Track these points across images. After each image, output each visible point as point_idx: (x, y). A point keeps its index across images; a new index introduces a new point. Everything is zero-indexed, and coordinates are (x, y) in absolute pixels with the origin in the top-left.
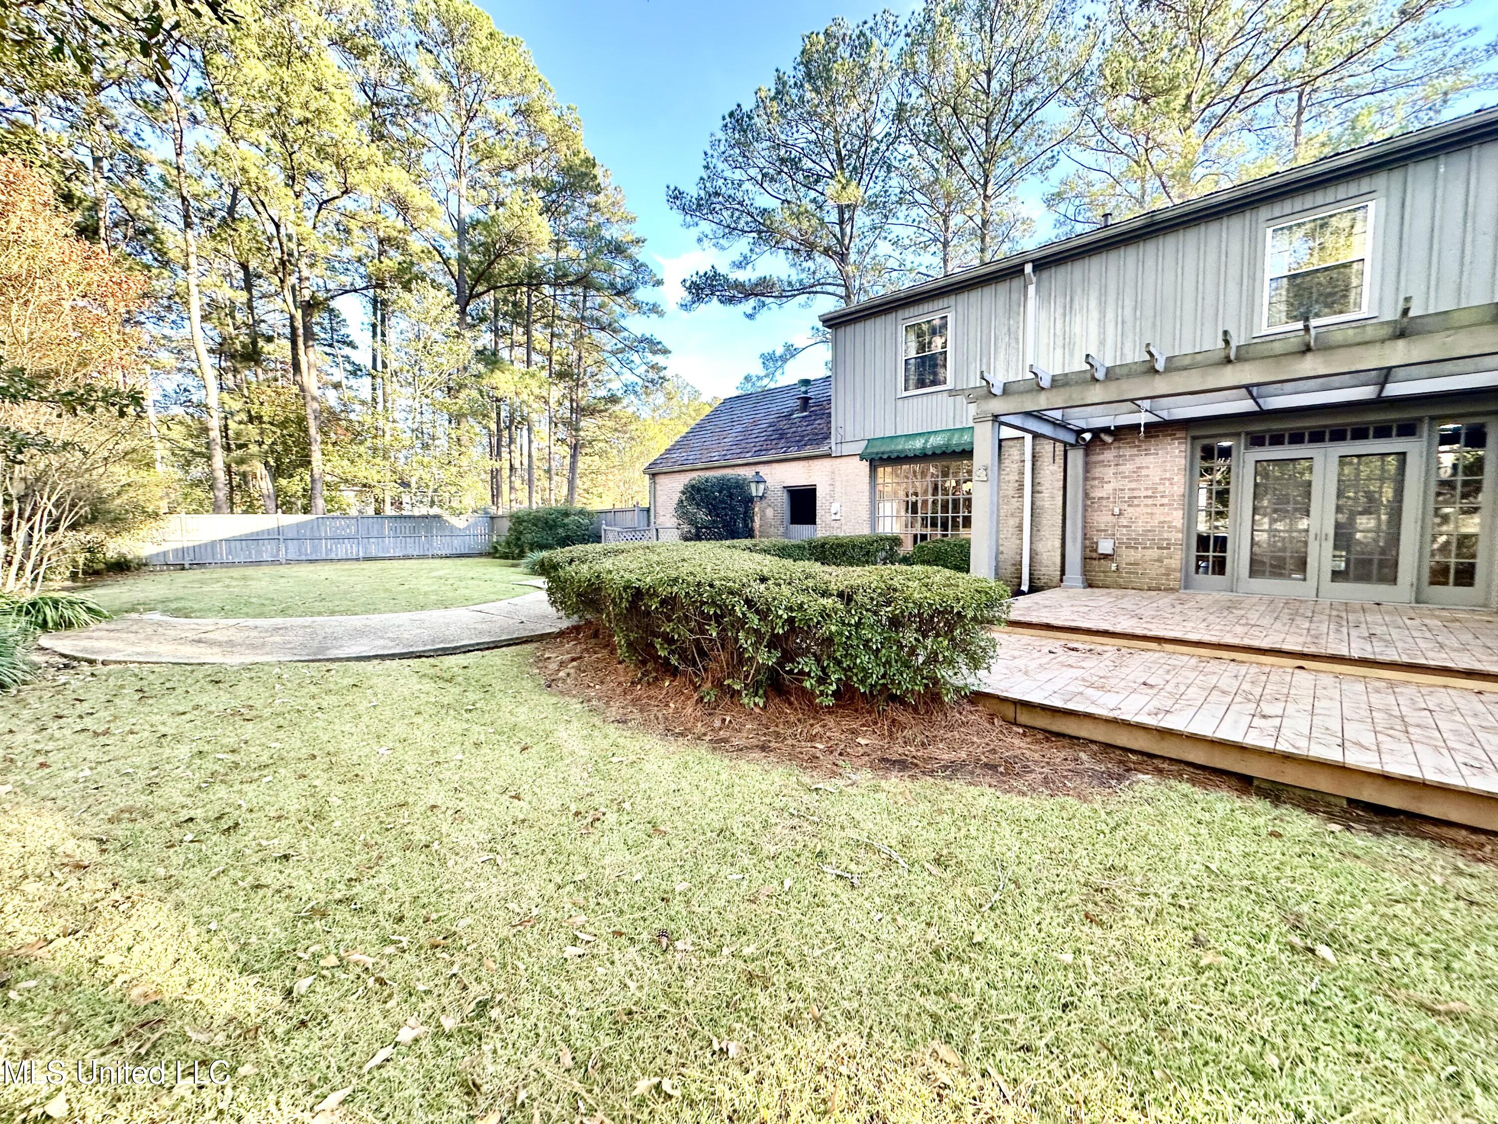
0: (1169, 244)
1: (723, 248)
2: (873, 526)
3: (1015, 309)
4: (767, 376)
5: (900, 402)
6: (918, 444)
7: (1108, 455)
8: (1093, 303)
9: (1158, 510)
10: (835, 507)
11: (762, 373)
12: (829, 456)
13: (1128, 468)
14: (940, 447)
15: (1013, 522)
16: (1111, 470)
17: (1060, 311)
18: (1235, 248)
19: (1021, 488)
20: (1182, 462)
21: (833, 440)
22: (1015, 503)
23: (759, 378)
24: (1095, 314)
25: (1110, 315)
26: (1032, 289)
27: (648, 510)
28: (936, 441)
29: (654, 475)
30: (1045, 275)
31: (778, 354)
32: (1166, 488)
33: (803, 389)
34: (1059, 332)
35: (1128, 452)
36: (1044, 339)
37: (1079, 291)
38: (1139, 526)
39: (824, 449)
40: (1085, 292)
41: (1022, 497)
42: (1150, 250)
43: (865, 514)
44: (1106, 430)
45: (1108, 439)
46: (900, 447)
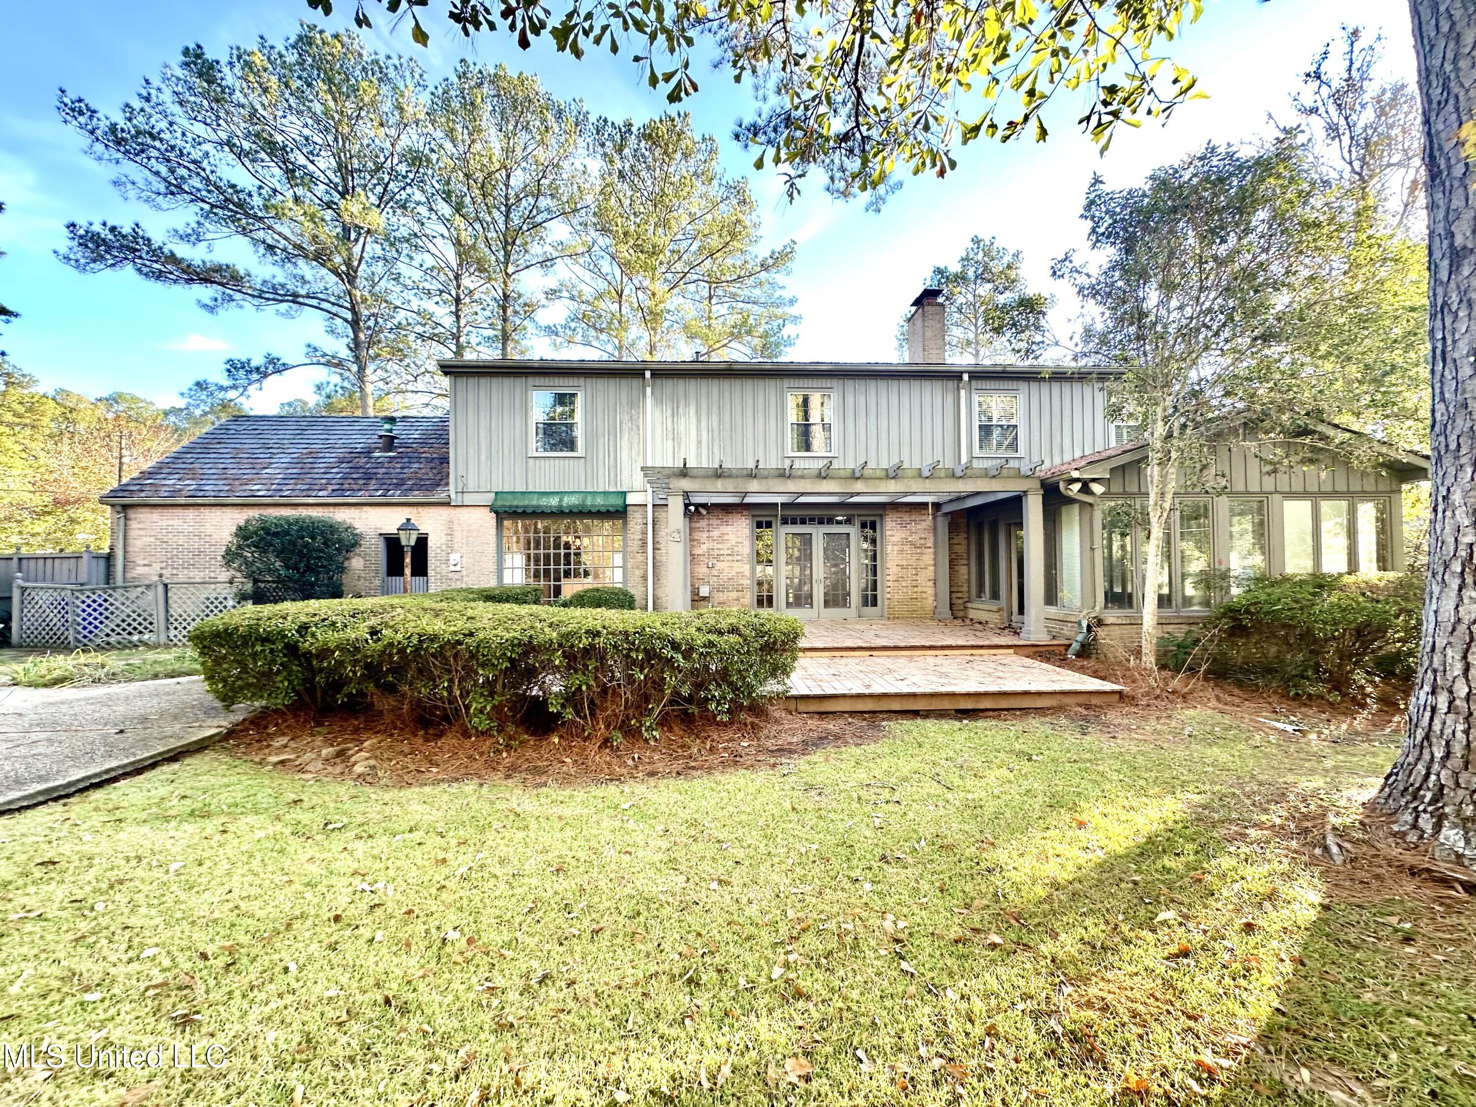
0: (737, 384)
1: (159, 208)
2: (500, 577)
3: (635, 404)
4: (235, 387)
5: (531, 461)
6: (554, 502)
7: (703, 523)
8: (693, 412)
9: (736, 564)
10: (454, 557)
11: (226, 382)
12: (448, 504)
13: (715, 534)
14: (574, 506)
15: (639, 573)
16: (705, 534)
17: (669, 412)
18: (773, 399)
19: (644, 544)
20: (747, 531)
21: (452, 487)
22: (640, 557)
23: (222, 388)
24: (693, 420)
25: (704, 423)
26: (649, 390)
27: (109, 559)
28: (570, 501)
29: (125, 507)
30: (658, 382)
31: (254, 364)
32: (739, 549)
33: (387, 426)
34: (670, 428)
35: (715, 522)
36: (658, 431)
37: (682, 401)
38: (725, 576)
39: (442, 496)
40: (687, 405)
41: (645, 552)
42: (726, 384)
43: (492, 567)
44: (704, 506)
45: (704, 512)
46: (535, 503)
